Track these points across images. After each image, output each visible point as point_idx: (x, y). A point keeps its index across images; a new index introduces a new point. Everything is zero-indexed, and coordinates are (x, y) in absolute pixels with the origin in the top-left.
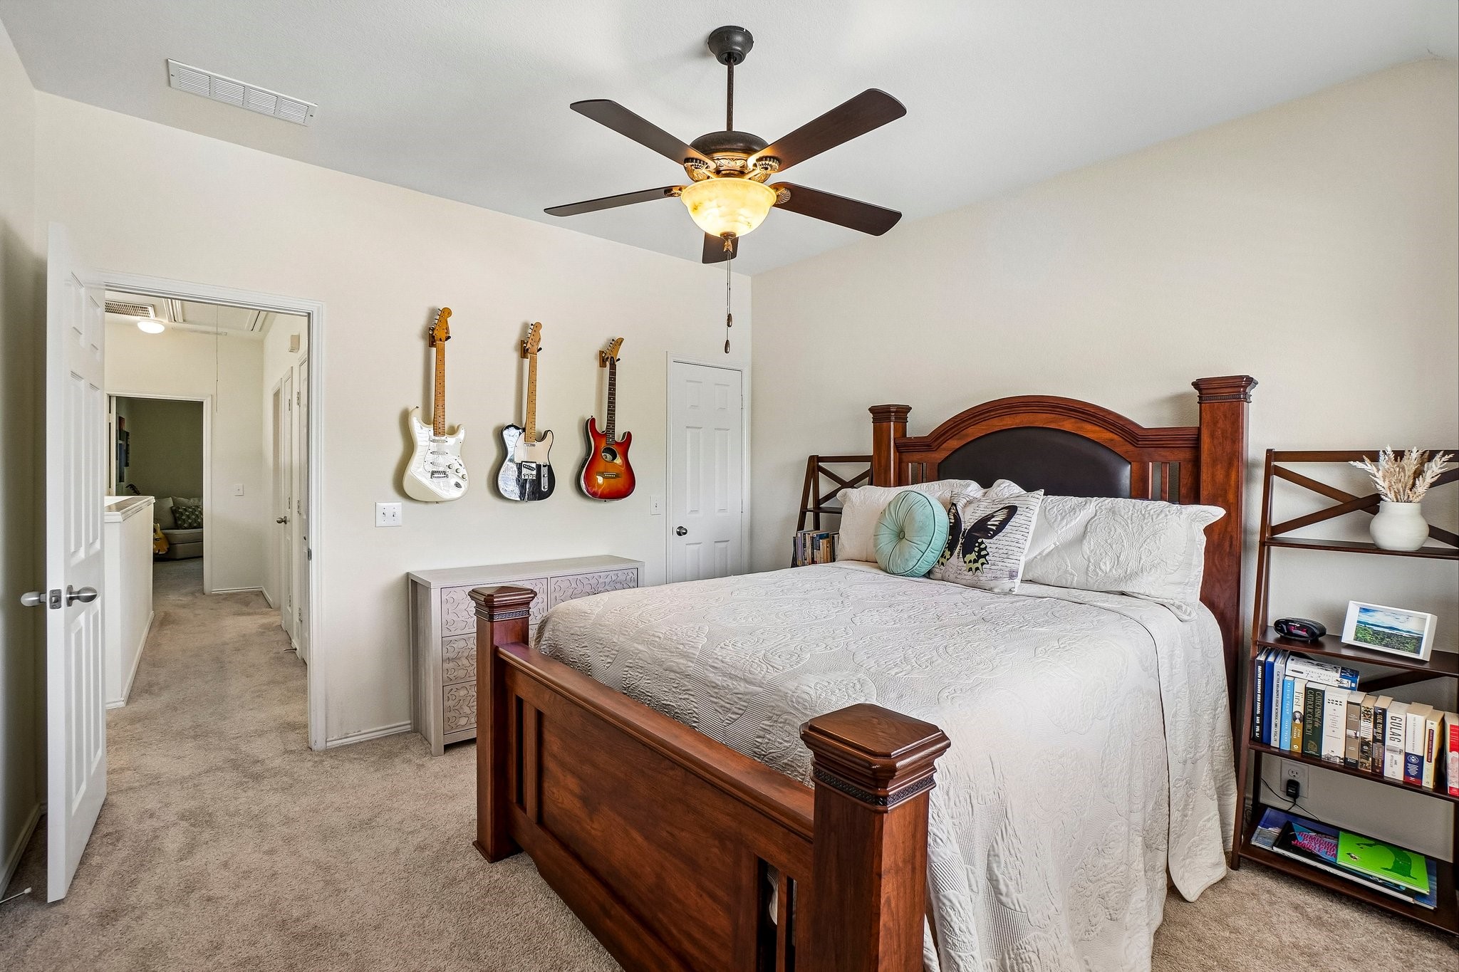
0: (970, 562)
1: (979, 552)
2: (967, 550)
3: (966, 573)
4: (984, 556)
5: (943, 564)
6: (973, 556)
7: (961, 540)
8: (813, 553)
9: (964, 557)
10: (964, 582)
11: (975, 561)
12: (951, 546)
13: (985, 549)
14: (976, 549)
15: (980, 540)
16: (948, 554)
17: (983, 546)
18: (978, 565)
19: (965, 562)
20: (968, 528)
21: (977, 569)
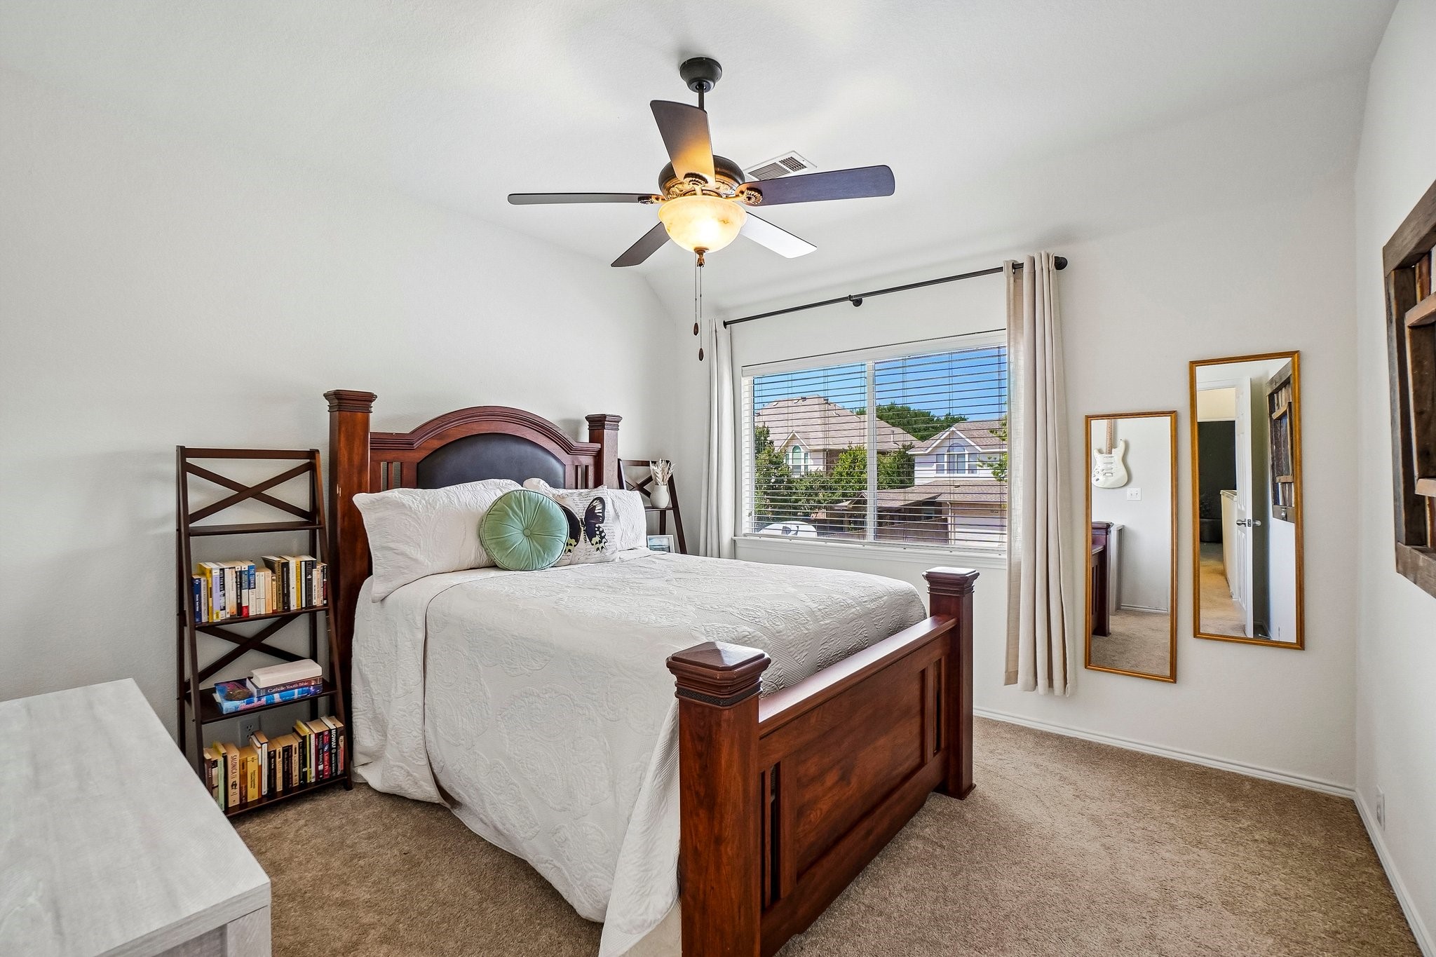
0: (597, 543)
1: (600, 534)
2: (591, 535)
3: (595, 552)
4: (604, 537)
5: (570, 551)
6: (597, 539)
7: (582, 528)
8: (239, 596)
9: (591, 540)
10: (593, 561)
11: (600, 542)
12: (574, 534)
13: (603, 531)
14: (598, 533)
15: (597, 526)
16: (573, 541)
17: (601, 530)
18: (602, 544)
19: (593, 545)
20: (583, 517)
21: (602, 547)
